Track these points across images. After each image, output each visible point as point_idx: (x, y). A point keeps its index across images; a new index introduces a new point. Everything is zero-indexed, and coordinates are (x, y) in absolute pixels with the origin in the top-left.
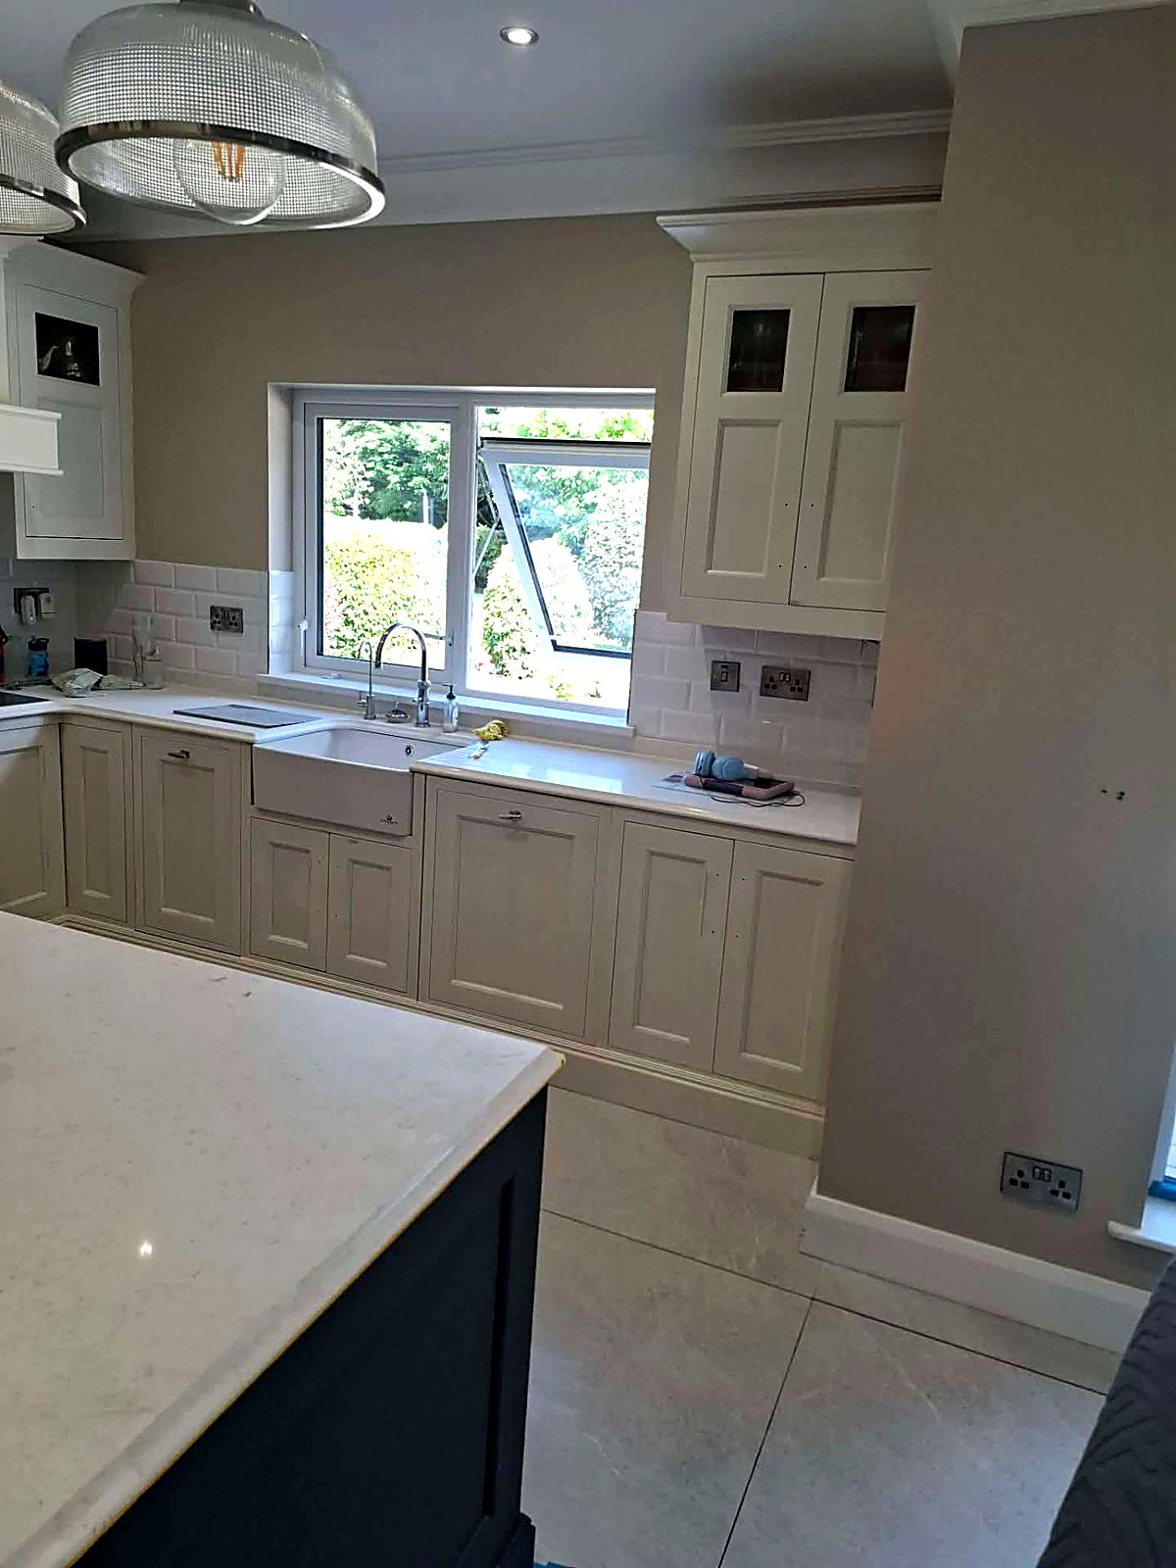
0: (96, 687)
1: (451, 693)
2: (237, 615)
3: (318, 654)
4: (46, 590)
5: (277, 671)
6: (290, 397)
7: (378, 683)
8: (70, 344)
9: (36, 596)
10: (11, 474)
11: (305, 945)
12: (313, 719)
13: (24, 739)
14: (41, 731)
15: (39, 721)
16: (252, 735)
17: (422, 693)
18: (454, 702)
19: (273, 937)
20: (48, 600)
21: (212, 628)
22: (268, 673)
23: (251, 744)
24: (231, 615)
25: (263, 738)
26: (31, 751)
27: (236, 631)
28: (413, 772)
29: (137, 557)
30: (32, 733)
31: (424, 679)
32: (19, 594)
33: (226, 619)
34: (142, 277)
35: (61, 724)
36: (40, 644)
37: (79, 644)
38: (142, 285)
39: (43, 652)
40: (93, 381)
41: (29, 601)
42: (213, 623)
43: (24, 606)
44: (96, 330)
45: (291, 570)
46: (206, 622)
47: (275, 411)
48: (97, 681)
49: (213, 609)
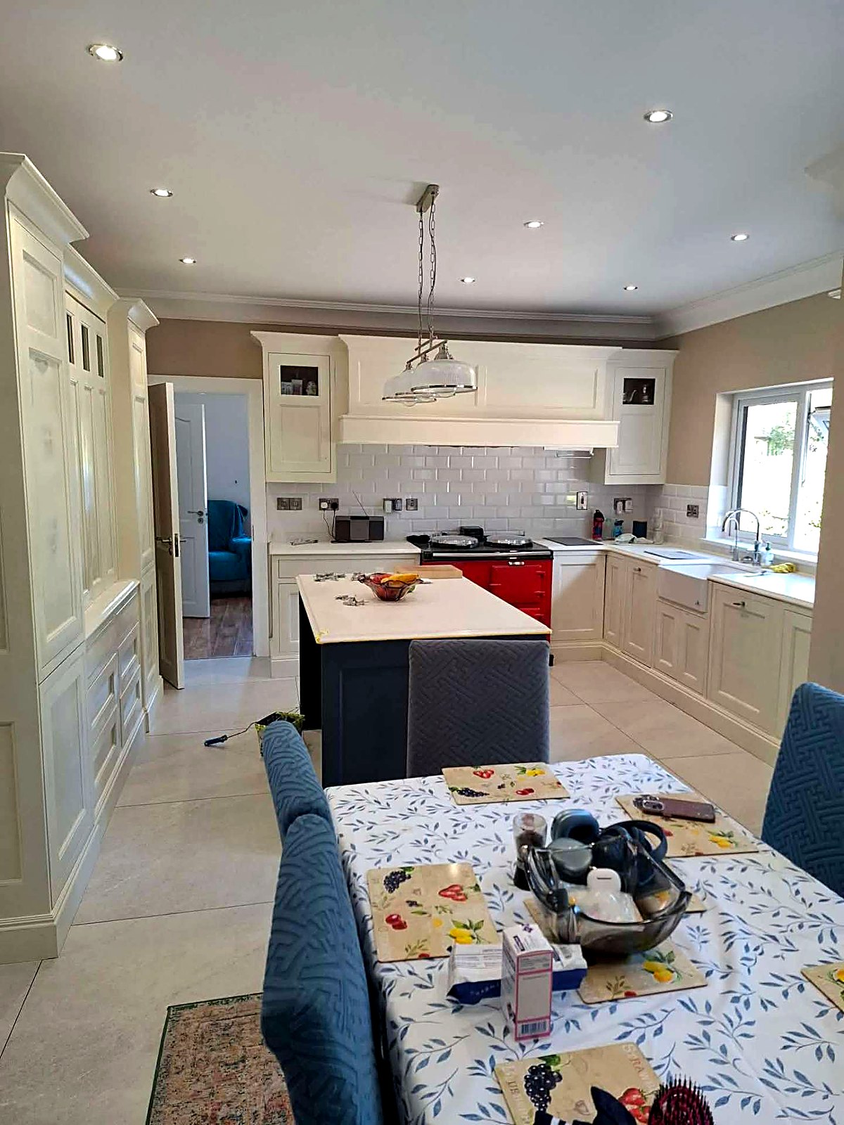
0: (632, 541)
1: (768, 547)
2: (697, 508)
4: (630, 499)
5: (712, 536)
6: (731, 399)
7: (741, 541)
8: (646, 389)
9: (624, 502)
10: (607, 449)
11: (670, 665)
12: (704, 558)
13: (590, 560)
14: (597, 559)
15: (596, 553)
16: (660, 561)
17: (756, 547)
18: (769, 551)
19: (662, 660)
20: (629, 504)
21: (688, 515)
22: (705, 537)
23: (657, 565)
24: (695, 508)
25: (664, 563)
26: (592, 565)
27: (695, 517)
28: (709, 580)
29: (666, 483)
30: (594, 558)
31: (757, 539)
32: (616, 501)
33: (693, 511)
34: (677, 351)
35: (606, 556)
36: (619, 523)
37: (635, 523)
38: (678, 355)
39: (619, 527)
40: (651, 402)
41: (620, 504)
42: (688, 513)
43: (618, 506)
44: (654, 380)
45: (726, 485)
46: (686, 513)
47: (721, 407)
48: (633, 540)
49: (688, 506)
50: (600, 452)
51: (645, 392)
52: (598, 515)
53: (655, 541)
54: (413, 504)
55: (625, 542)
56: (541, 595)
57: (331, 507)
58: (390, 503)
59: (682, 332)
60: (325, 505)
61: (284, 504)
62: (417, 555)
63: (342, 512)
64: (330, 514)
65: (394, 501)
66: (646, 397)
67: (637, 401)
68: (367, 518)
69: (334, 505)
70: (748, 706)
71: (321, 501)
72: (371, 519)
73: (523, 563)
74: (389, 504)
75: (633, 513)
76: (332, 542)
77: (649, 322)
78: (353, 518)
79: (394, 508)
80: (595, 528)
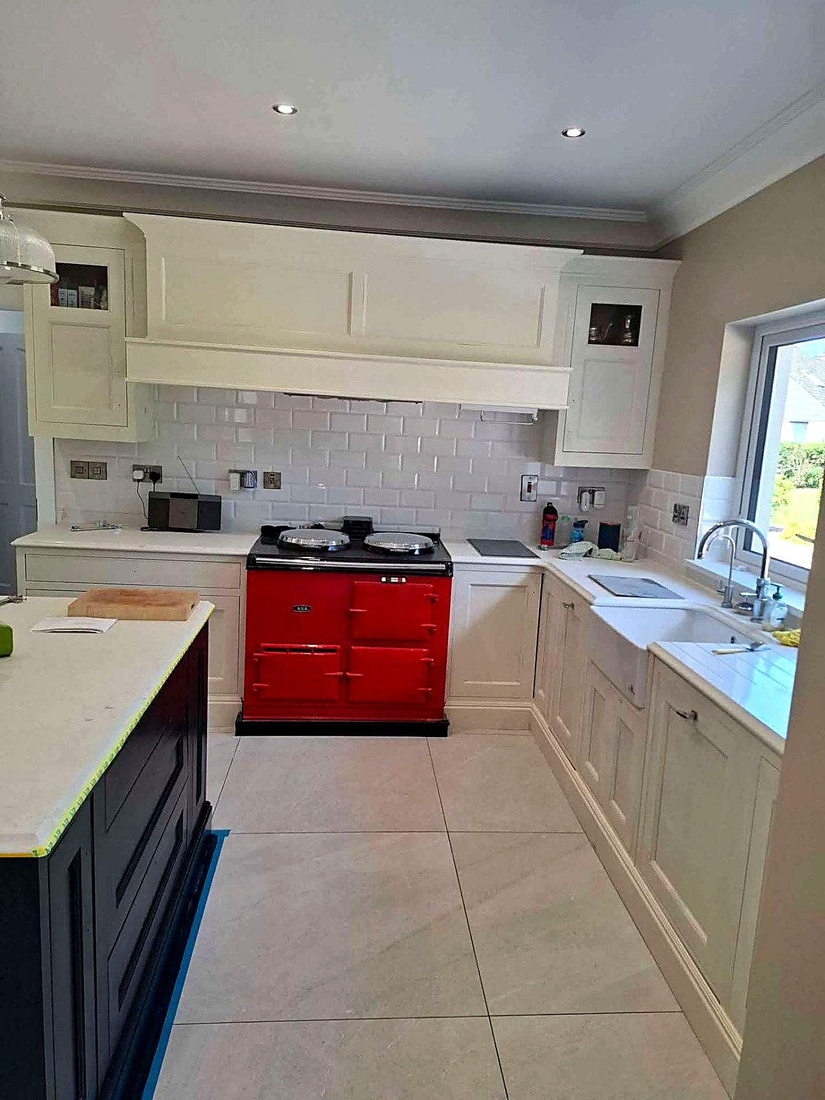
0: (589, 554)
1: (778, 593)
2: (685, 511)
3: (744, 549)
4: (601, 489)
6: (750, 333)
8: (629, 321)
9: (592, 492)
10: (557, 411)
11: (596, 776)
12: (683, 598)
13: (517, 580)
14: (528, 576)
15: (527, 570)
17: (759, 589)
18: (780, 602)
19: (588, 763)
20: (601, 496)
21: (674, 520)
23: (591, 605)
24: (682, 510)
26: (520, 588)
27: (683, 524)
28: (649, 651)
29: (653, 466)
30: (524, 576)
31: (762, 576)
32: (581, 491)
33: (681, 515)
34: (679, 262)
35: (543, 574)
36: (580, 524)
37: (602, 525)
38: (681, 266)
39: (580, 529)
40: (635, 343)
41: (586, 496)
42: (675, 516)
43: (583, 500)
44: (641, 307)
45: (734, 476)
46: (672, 515)
47: (732, 347)
48: (591, 551)
49: (675, 506)
50: (548, 417)
51: (627, 327)
52: (550, 512)
53: (623, 556)
54: (272, 480)
55: (578, 554)
56: (431, 629)
57: (150, 477)
58: (237, 476)
59: (689, 230)
60: (139, 475)
61: (79, 470)
62: (242, 559)
63: (164, 487)
64: (149, 487)
65: (243, 474)
66: (629, 335)
67: (613, 338)
68: (194, 496)
69: (155, 476)
70: (687, 912)
71: (136, 468)
72: (200, 499)
73: (404, 580)
74: (235, 478)
75: (601, 511)
76: (143, 529)
77: (644, 219)
78: (174, 495)
79: (242, 484)
80: (545, 529)
